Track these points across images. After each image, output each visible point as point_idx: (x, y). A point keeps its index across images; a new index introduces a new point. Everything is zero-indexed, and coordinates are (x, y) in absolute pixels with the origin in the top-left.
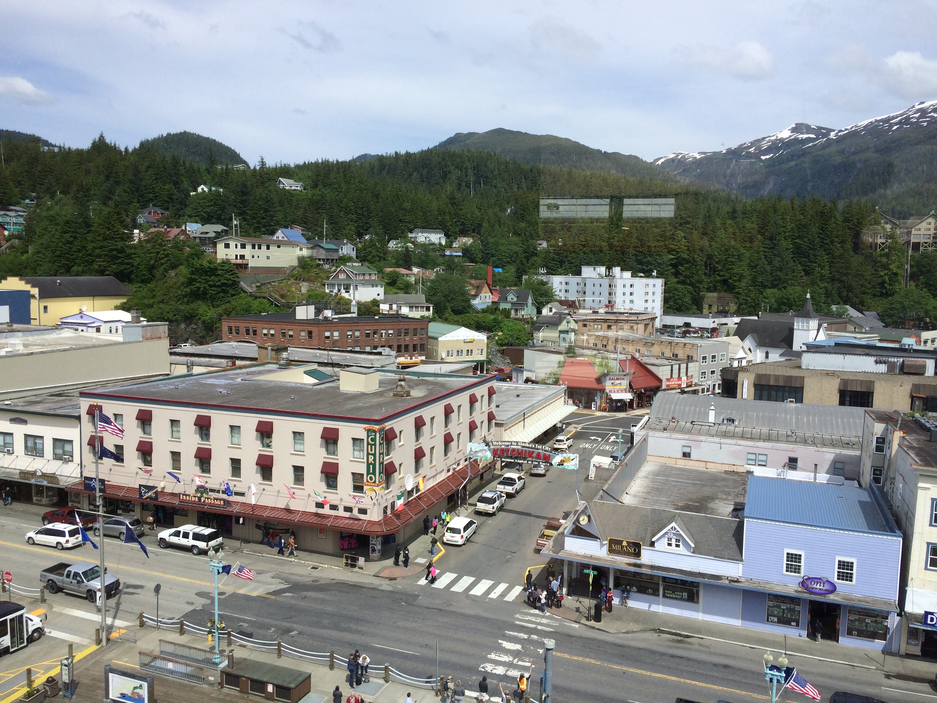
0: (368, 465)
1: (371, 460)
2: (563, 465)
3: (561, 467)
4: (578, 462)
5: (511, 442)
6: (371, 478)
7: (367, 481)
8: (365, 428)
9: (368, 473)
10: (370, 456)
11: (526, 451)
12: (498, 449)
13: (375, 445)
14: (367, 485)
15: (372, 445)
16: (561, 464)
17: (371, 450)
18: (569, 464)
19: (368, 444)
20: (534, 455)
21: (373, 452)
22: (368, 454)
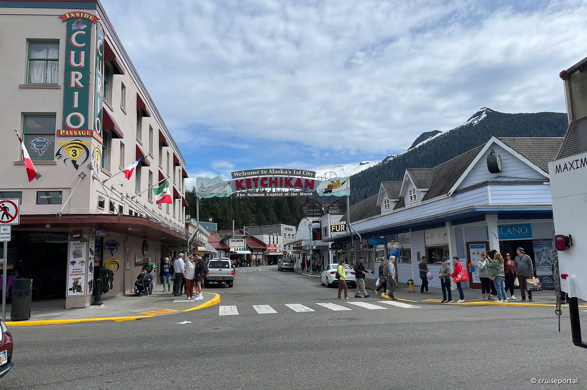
0: (68, 92)
1: (76, 79)
2: (331, 191)
3: (328, 195)
4: (349, 186)
5: (260, 170)
6: (75, 120)
7: (65, 126)
8: (61, 17)
9: (68, 108)
10: (73, 73)
11: (281, 178)
12: (242, 180)
13: (87, 49)
14: (64, 136)
15: (78, 51)
16: (329, 190)
17: (77, 61)
18: (338, 189)
19: (69, 46)
20: (293, 183)
21: (82, 64)
22: (68, 69)
